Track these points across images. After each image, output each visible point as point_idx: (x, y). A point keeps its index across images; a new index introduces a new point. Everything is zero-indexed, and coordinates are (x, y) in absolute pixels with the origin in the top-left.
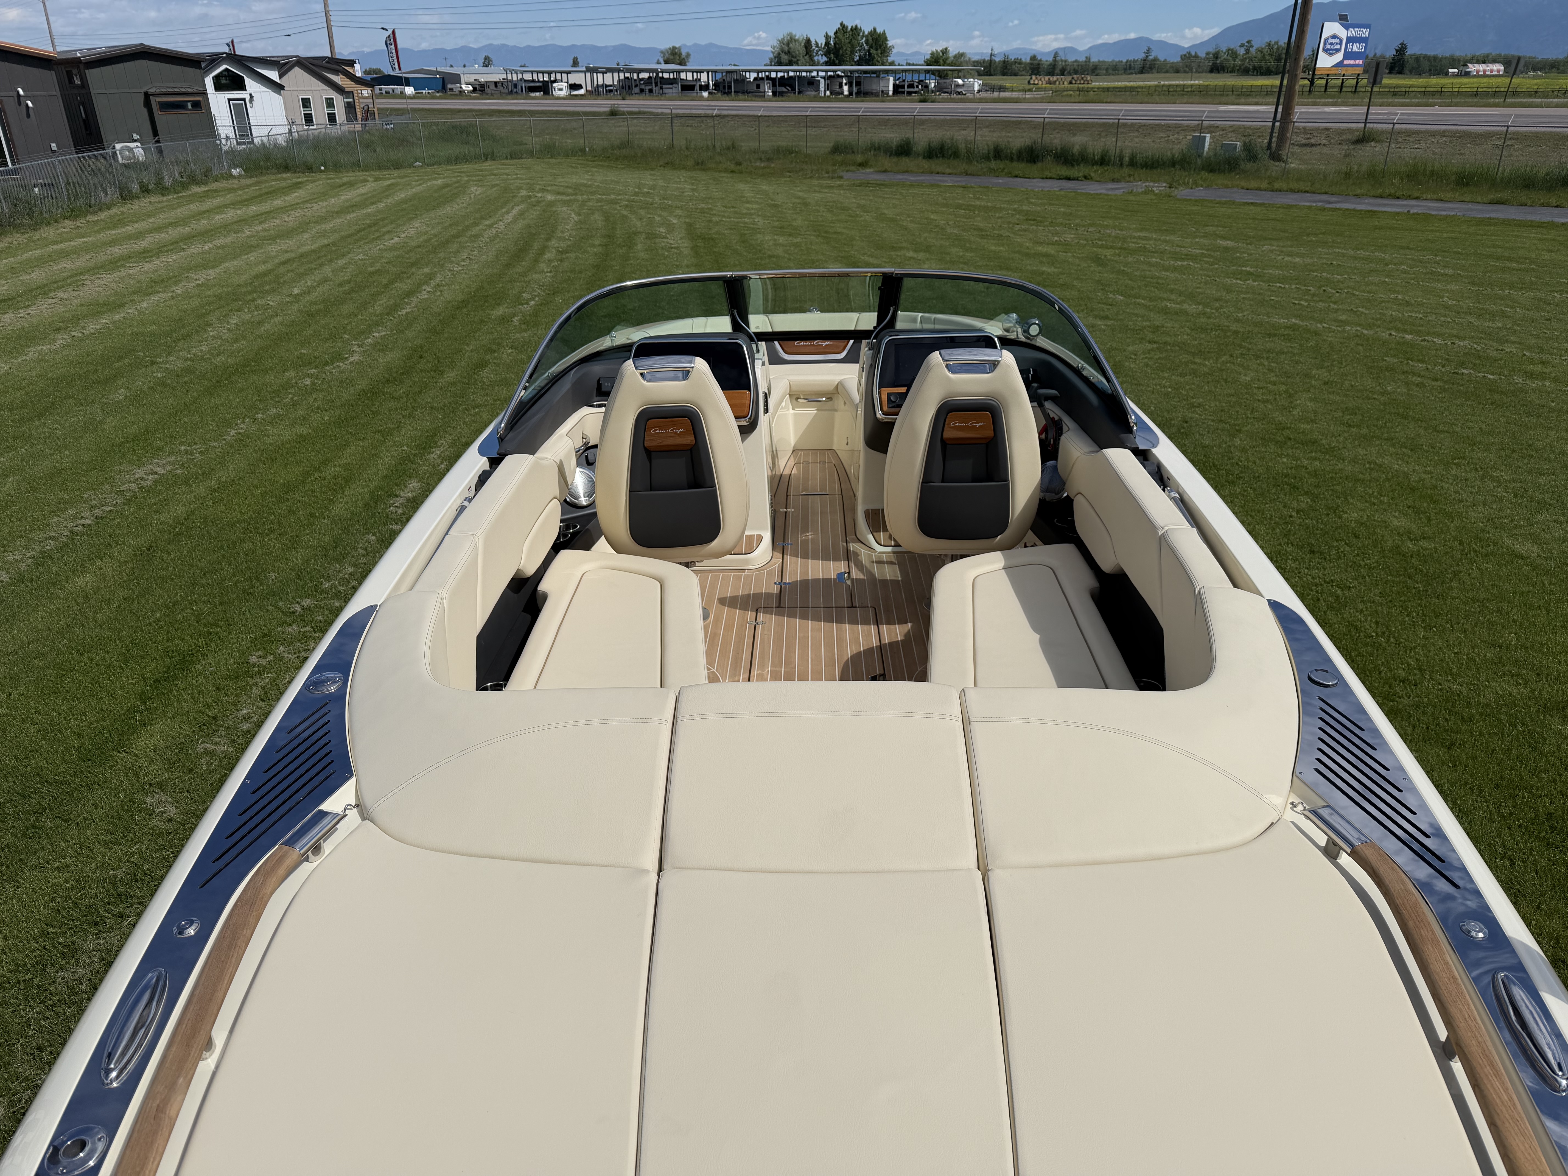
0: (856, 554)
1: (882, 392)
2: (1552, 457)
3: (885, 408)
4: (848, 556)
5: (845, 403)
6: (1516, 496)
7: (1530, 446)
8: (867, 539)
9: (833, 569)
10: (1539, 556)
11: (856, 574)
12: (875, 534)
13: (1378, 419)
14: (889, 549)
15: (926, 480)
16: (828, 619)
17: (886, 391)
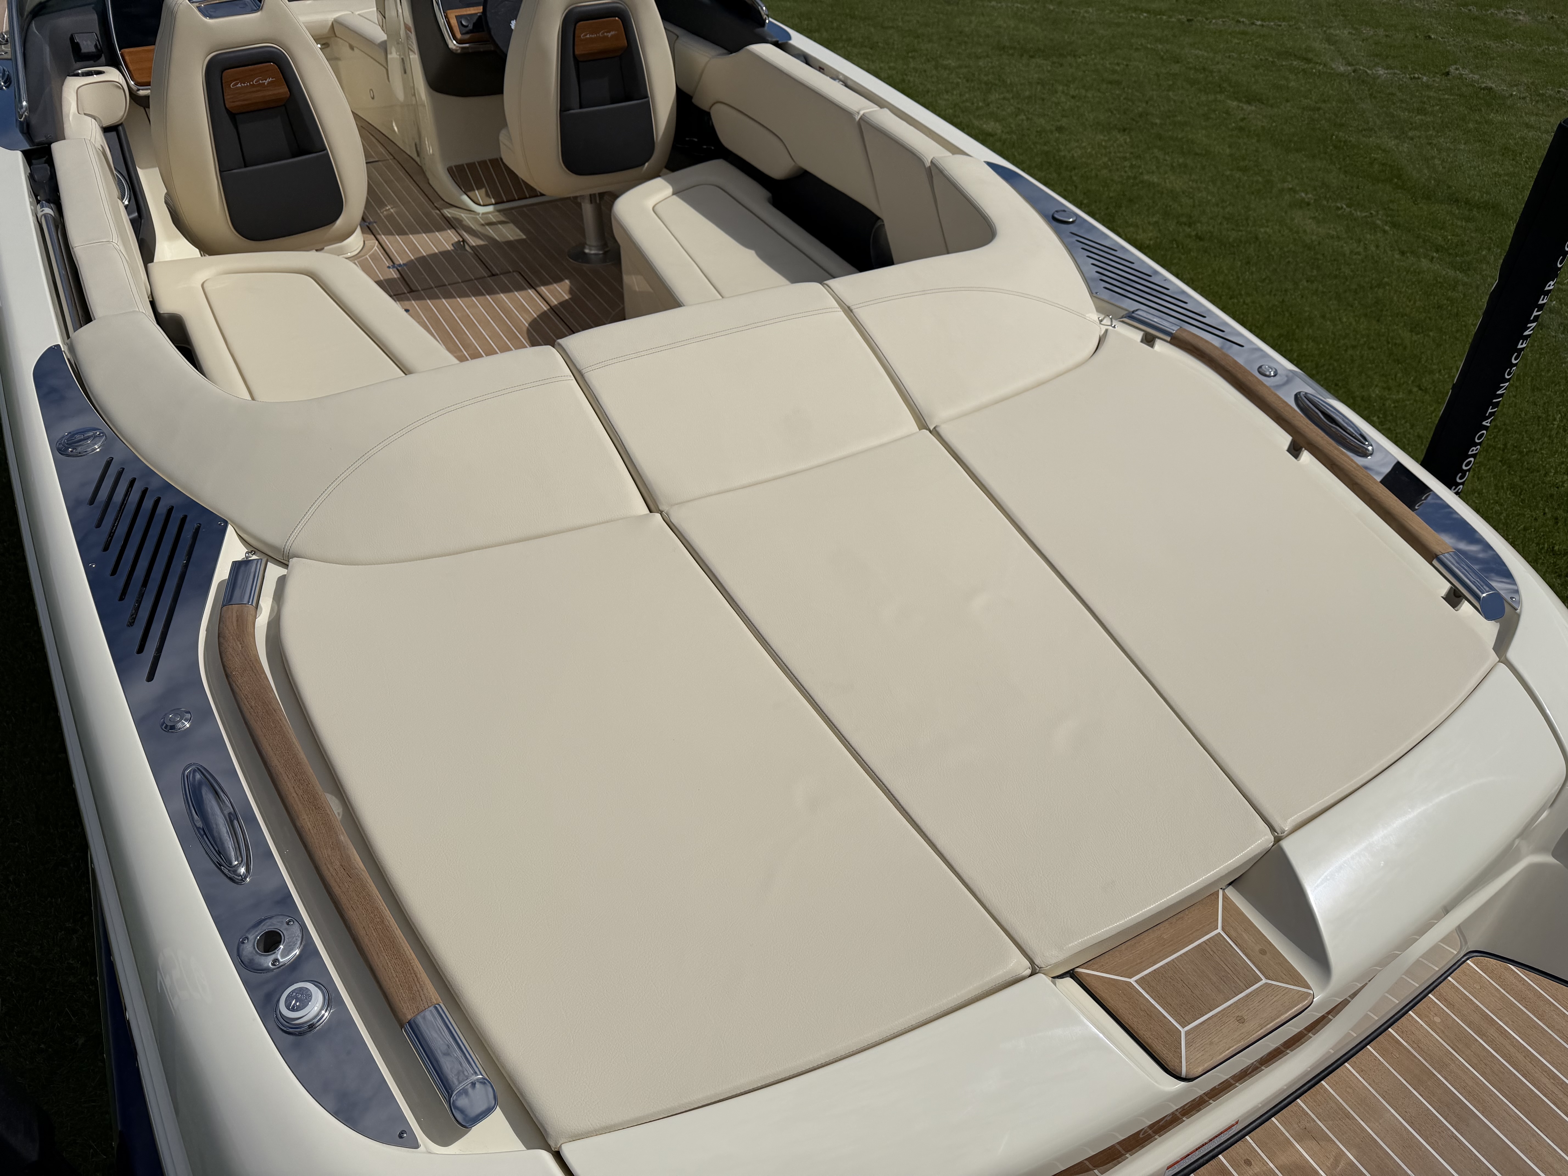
0: (460, 221)
1: (449, 16)
2: (981, 40)
3: (459, 36)
4: (452, 224)
5: (352, 48)
6: (967, 81)
7: (961, 32)
8: (463, 202)
9: (446, 240)
10: (1003, 132)
11: (474, 242)
12: (469, 194)
13: (832, 22)
14: (490, 209)
15: (564, 107)
16: (477, 293)
17: (453, 14)
